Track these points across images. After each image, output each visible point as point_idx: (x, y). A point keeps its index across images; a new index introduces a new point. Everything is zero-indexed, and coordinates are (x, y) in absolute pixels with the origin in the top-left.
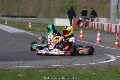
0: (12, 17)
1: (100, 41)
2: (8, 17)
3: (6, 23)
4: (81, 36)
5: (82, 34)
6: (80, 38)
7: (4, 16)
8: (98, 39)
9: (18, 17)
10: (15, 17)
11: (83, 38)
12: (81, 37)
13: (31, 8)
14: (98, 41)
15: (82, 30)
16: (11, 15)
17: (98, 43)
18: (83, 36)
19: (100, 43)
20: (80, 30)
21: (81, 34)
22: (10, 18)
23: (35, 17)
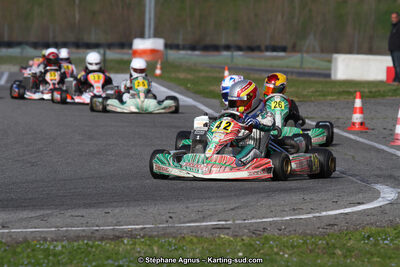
0: (207, 48)
2: (193, 48)
3: (158, 72)
4: (357, 118)
5: (362, 111)
6: (354, 124)
7: (177, 47)
9: (227, 48)
10: (216, 48)
11: (362, 124)
12: (354, 120)
13: (279, 17)
15: (361, 97)
16: (208, 41)
20: (355, 98)
21: (355, 113)
22: (197, 53)
23: (284, 49)
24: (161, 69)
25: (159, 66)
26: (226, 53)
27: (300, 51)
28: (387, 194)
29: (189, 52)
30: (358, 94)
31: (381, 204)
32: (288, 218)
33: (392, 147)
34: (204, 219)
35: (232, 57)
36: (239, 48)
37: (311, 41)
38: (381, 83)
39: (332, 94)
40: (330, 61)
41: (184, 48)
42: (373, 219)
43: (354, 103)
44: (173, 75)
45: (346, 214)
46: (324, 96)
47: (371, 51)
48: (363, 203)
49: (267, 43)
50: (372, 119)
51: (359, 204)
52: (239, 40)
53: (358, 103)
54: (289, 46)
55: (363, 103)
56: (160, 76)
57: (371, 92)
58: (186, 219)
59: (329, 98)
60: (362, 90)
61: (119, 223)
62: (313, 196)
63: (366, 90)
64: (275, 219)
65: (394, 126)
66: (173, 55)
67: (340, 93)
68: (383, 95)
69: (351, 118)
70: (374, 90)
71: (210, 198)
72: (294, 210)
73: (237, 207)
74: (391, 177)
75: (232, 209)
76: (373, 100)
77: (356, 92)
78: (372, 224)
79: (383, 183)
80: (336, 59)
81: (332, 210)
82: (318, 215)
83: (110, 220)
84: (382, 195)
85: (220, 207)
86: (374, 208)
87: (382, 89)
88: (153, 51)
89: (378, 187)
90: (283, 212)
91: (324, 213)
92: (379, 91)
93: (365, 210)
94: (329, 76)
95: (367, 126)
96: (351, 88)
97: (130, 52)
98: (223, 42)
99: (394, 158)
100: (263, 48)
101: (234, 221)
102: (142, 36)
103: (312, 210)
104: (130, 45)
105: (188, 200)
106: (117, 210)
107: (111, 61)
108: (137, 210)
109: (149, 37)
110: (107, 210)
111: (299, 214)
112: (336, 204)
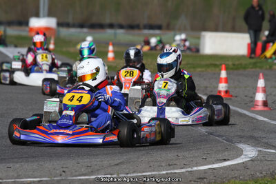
1: (265, 104)
2: (81, 26)
3: (52, 47)
4: (222, 87)
5: (226, 81)
6: (220, 92)
8: (260, 97)
9: (111, 26)
10: (101, 26)
11: (227, 92)
12: (220, 89)
14: (260, 104)
15: (226, 69)
16: (94, 20)
17: (260, 108)
18: (228, 87)
19: (266, 109)
20: (221, 70)
21: (221, 82)
22: (85, 30)
23: (159, 28)
24: (55, 44)
25: (52, 41)
26: (110, 32)
27: (173, 29)
28: (249, 152)
29: (78, 30)
30: (224, 66)
31: (244, 160)
32: (164, 172)
33: (253, 112)
34: (92, 173)
35: (115, 34)
36: (121, 27)
37: (183, 20)
38: (242, 57)
39: (201, 66)
40: (199, 38)
41: (74, 26)
42: (237, 173)
43: (219, 74)
44: (64, 49)
45: (214, 169)
46: (194, 68)
47: (234, 29)
48: (228, 160)
49: (146, 22)
50: (235, 88)
51: (225, 160)
52: (121, 20)
53: (223, 74)
54: (164, 25)
55: (227, 74)
56: (54, 50)
57: (234, 65)
58: (77, 173)
59: (199, 69)
60: (227, 63)
61: (19, 177)
62: (186, 153)
63: (230, 63)
64: (153, 173)
65: (255, 94)
66: (65, 32)
67: (208, 66)
68: (245, 67)
69: (217, 87)
70: (237, 63)
71: (97, 155)
72: (169, 165)
73: (121, 163)
74: (252, 137)
75: (117, 165)
76: (236, 72)
77: (221, 65)
78: (236, 177)
79: (245, 143)
80: (204, 36)
81: (202, 165)
82: (190, 169)
83: (12, 174)
84: (244, 153)
85: (106, 163)
86: (238, 164)
87: (244, 62)
88: (48, 29)
89: (241, 146)
90: (160, 167)
91: (195, 168)
92: (241, 64)
93: (229, 166)
94: (198, 50)
95: (231, 93)
96: (217, 61)
97: (27, 29)
98: (108, 21)
99: (255, 121)
100: (141, 26)
101: (118, 175)
102: (37, 15)
103: (185, 166)
104: (27, 23)
105: (79, 157)
106: (18, 165)
107: (11, 37)
108: (35, 165)
109: (44, 16)
110: (8, 165)
111: (174, 169)
112: (205, 161)
